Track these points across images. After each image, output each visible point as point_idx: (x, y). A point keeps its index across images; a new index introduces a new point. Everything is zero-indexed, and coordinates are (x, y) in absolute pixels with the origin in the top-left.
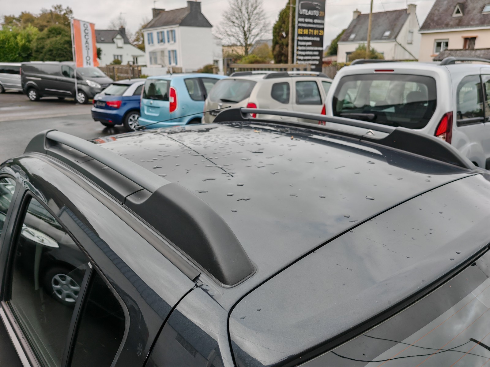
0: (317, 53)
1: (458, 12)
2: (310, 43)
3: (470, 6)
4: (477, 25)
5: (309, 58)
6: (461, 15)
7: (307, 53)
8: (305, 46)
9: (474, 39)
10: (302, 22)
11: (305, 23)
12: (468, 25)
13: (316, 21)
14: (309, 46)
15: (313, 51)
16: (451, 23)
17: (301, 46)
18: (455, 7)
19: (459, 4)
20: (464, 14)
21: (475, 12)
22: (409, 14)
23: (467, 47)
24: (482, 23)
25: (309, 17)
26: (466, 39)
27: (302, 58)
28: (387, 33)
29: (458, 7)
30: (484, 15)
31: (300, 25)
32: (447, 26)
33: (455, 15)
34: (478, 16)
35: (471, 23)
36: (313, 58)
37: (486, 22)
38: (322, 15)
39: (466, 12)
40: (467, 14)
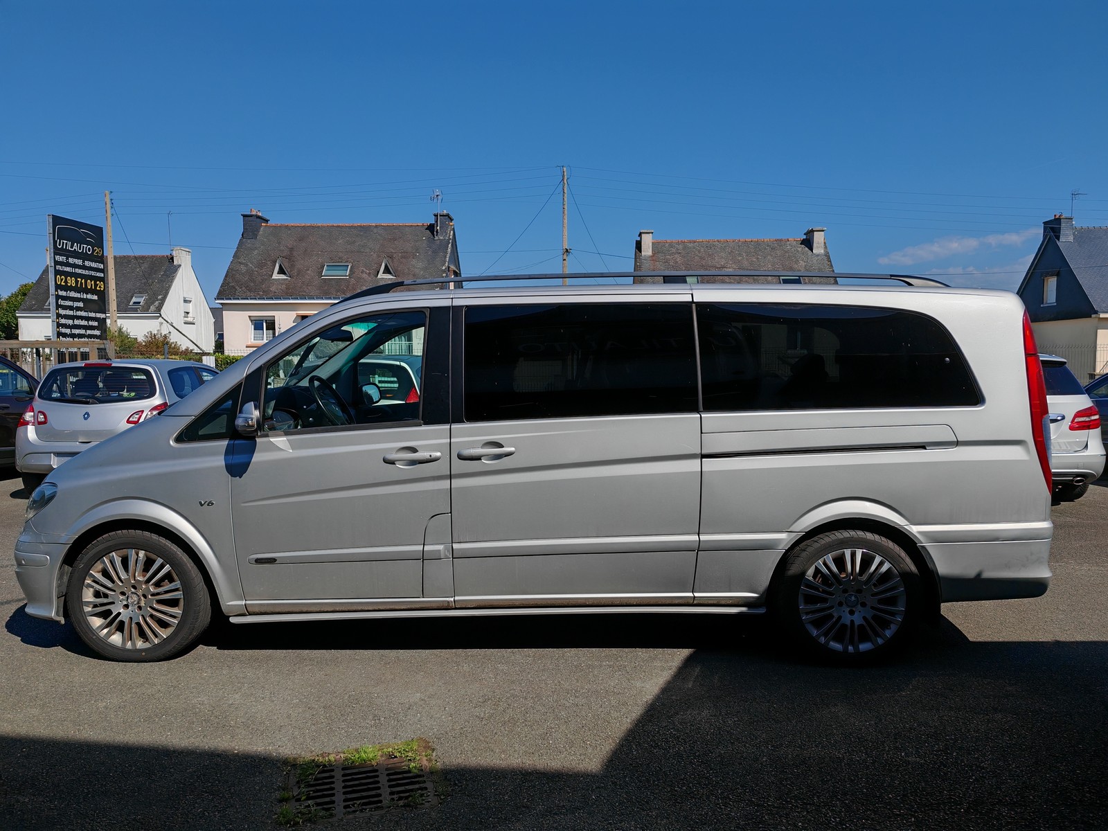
2: (81, 304)
3: (300, 263)
5: (82, 332)
6: (287, 277)
7: (77, 322)
8: (71, 308)
10: (61, 264)
11: (68, 265)
12: (304, 295)
13: (87, 263)
14: (78, 309)
17: (65, 308)
18: (275, 261)
19: (279, 256)
20: (291, 277)
24: (326, 295)
25: (76, 255)
27: (68, 331)
28: (138, 300)
29: (279, 262)
30: (324, 279)
31: (58, 267)
32: (267, 293)
33: (276, 276)
36: (89, 332)
38: (98, 253)
39: (295, 272)
40: (298, 275)
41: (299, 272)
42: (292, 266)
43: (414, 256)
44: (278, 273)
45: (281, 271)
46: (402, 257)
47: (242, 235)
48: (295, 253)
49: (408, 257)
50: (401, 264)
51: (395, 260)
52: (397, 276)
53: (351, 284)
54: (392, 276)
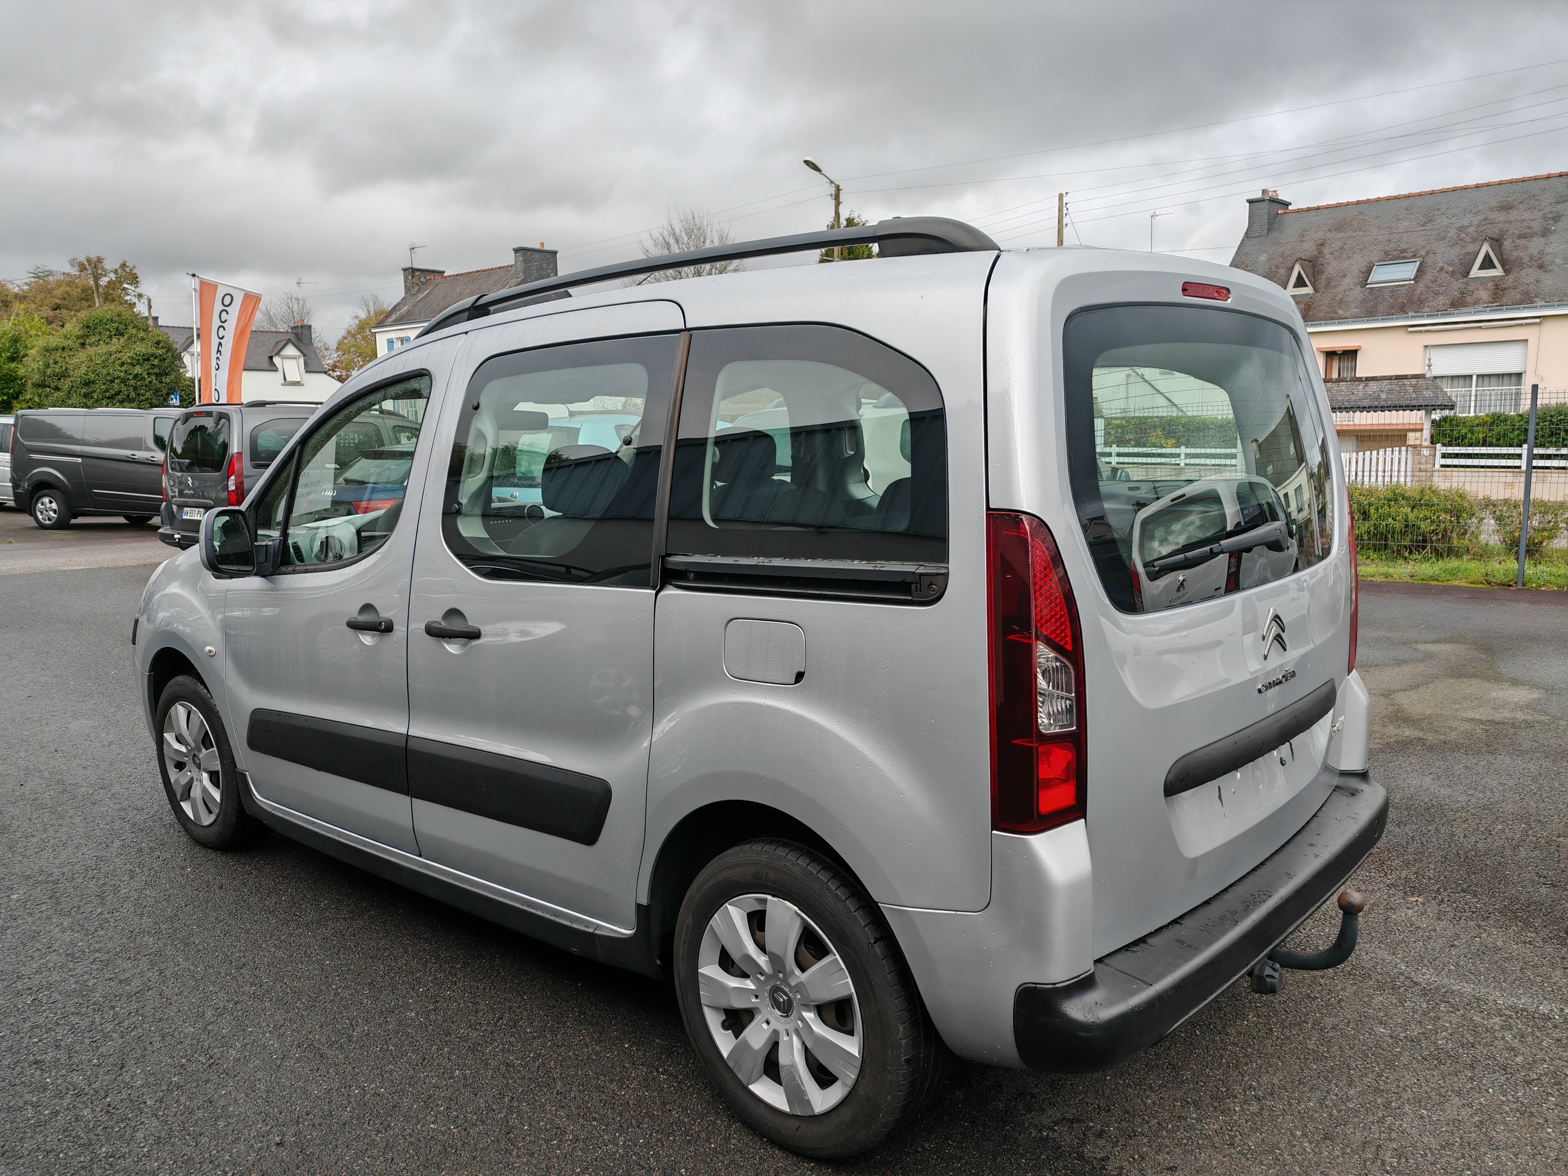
3: (1332, 267)
4: (1356, 318)
6: (1309, 290)
9: (1351, 354)
12: (1331, 318)
18: (1292, 269)
19: (1301, 260)
20: (1316, 290)
21: (1346, 280)
23: (1335, 375)
24: (1370, 313)
26: (1330, 355)
29: (1298, 269)
30: (1371, 289)
33: (1291, 291)
34: (1357, 293)
35: (1340, 312)
37: (1381, 308)
39: (1322, 282)
40: (1326, 287)
41: (1329, 280)
42: (1320, 272)
43: (1545, 233)
44: (1295, 287)
45: (1300, 283)
46: (1522, 236)
47: (1246, 233)
48: (1326, 251)
49: (1533, 235)
50: (1516, 247)
51: (1507, 244)
52: (1507, 272)
53: (1418, 292)
54: (1498, 272)
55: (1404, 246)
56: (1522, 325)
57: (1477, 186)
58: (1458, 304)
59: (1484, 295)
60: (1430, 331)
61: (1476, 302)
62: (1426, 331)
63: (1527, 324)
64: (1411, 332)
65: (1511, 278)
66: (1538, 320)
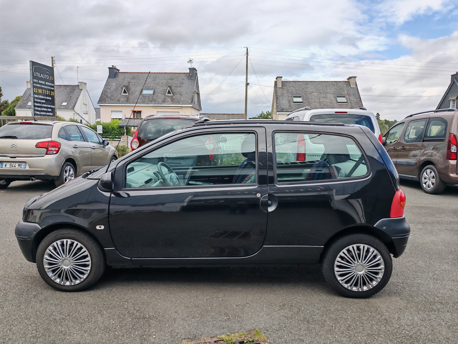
0: (50, 110)
1: (125, 92)
2: (44, 101)
3: (132, 89)
4: (141, 103)
5: (45, 113)
6: (127, 94)
7: (43, 109)
8: (40, 103)
9: (140, 112)
10: (36, 83)
11: (38, 83)
13: (47, 83)
14: (43, 103)
15: (47, 108)
16: (121, 99)
17: (37, 102)
18: (122, 88)
19: (124, 86)
20: (129, 94)
21: (137, 93)
22: (82, 90)
23: (136, 117)
24: (144, 102)
25: (42, 79)
26: (134, 112)
28: (65, 104)
29: (124, 88)
32: (119, 101)
33: (123, 94)
34: (140, 96)
36: (48, 114)
37: (146, 101)
38: (51, 79)
40: (132, 94)
41: (132, 92)
42: (130, 90)
43: (181, 87)
46: (176, 87)
47: (109, 76)
48: (131, 84)
49: (178, 87)
50: (175, 89)
51: (173, 88)
52: (174, 95)
53: (154, 98)
54: (171, 95)
55: (150, 86)
56: (178, 108)
57: (165, 73)
58: (164, 101)
59: (169, 100)
60: (158, 108)
61: (168, 102)
62: (157, 108)
63: (179, 108)
64: (153, 108)
65: (174, 96)
66: (181, 107)
